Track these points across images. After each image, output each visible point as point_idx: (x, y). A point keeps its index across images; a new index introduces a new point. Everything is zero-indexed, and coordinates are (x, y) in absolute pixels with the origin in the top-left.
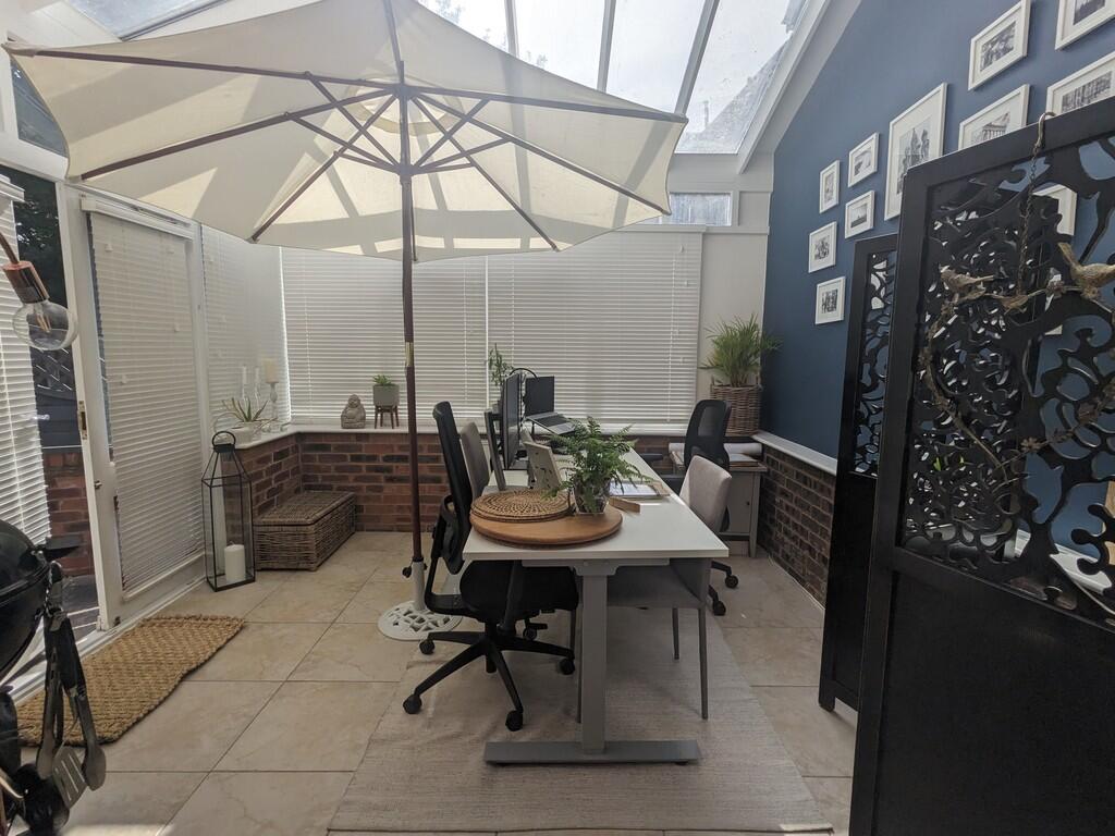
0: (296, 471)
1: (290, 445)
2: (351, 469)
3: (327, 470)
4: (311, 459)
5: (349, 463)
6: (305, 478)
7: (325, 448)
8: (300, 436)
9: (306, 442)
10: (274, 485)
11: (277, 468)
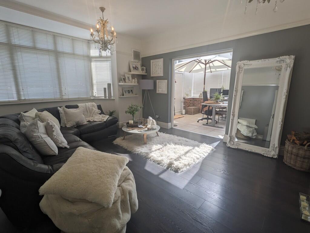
0: (192, 103)
1: (192, 99)
2: (199, 104)
3: (196, 104)
4: (194, 102)
5: (199, 103)
6: (193, 105)
7: (196, 100)
8: (193, 98)
9: (194, 99)
10: (189, 104)
11: (190, 102)
